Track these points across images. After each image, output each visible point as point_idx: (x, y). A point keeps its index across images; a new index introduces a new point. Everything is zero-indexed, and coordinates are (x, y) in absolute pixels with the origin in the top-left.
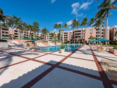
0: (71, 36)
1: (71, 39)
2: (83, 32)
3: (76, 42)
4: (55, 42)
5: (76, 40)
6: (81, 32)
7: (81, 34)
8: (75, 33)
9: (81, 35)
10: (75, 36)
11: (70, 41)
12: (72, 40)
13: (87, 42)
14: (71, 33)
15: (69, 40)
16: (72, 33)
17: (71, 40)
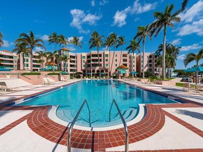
0: (83, 64)
1: (83, 68)
2: (106, 58)
3: (93, 75)
4: (59, 74)
5: (94, 71)
6: (102, 58)
7: (102, 60)
8: (92, 58)
9: (102, 63)
10: (92, 63)
11: (82, 72)
12: (86, 71)
13: (112, 73)
14: (84, 57)
15: (79, 70)
16: (86, 58)
17: (84, 71)
